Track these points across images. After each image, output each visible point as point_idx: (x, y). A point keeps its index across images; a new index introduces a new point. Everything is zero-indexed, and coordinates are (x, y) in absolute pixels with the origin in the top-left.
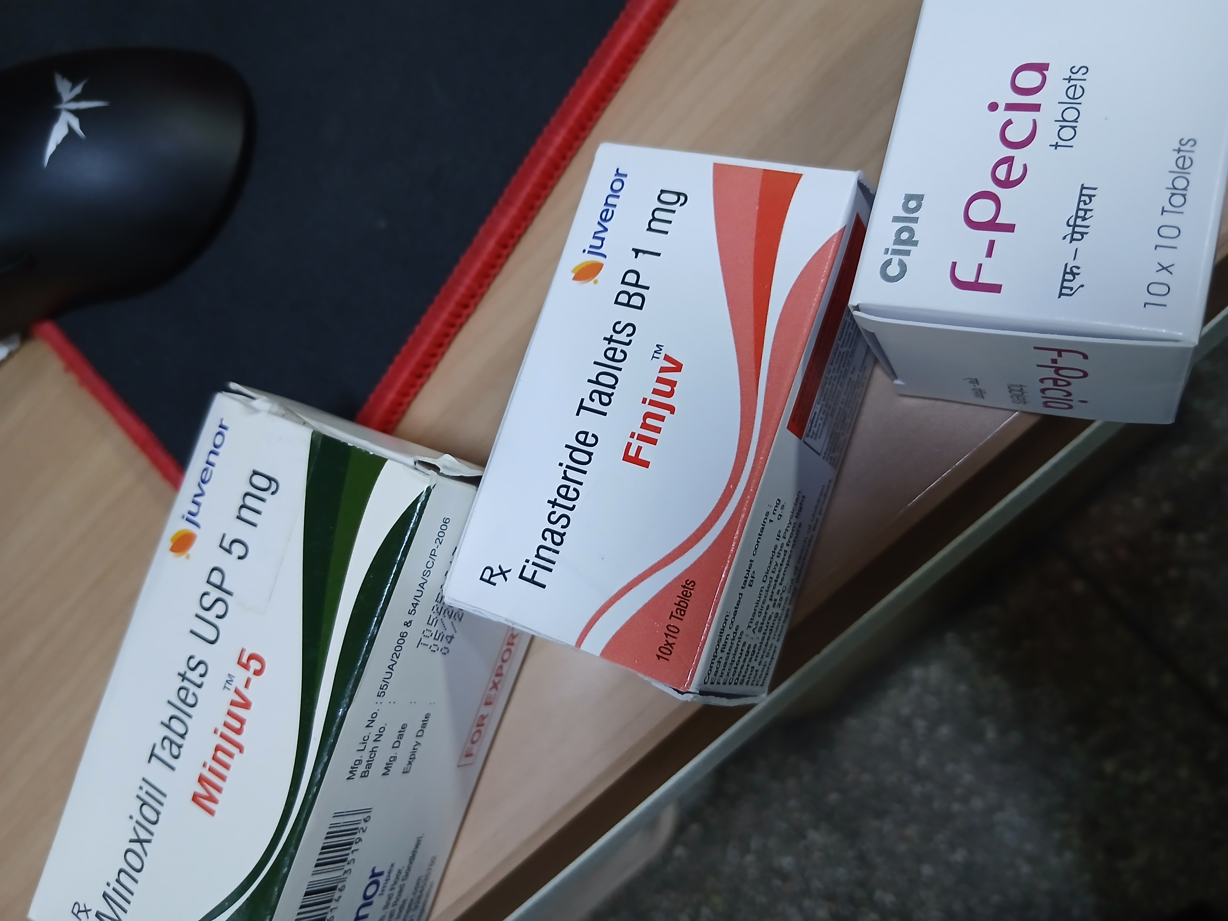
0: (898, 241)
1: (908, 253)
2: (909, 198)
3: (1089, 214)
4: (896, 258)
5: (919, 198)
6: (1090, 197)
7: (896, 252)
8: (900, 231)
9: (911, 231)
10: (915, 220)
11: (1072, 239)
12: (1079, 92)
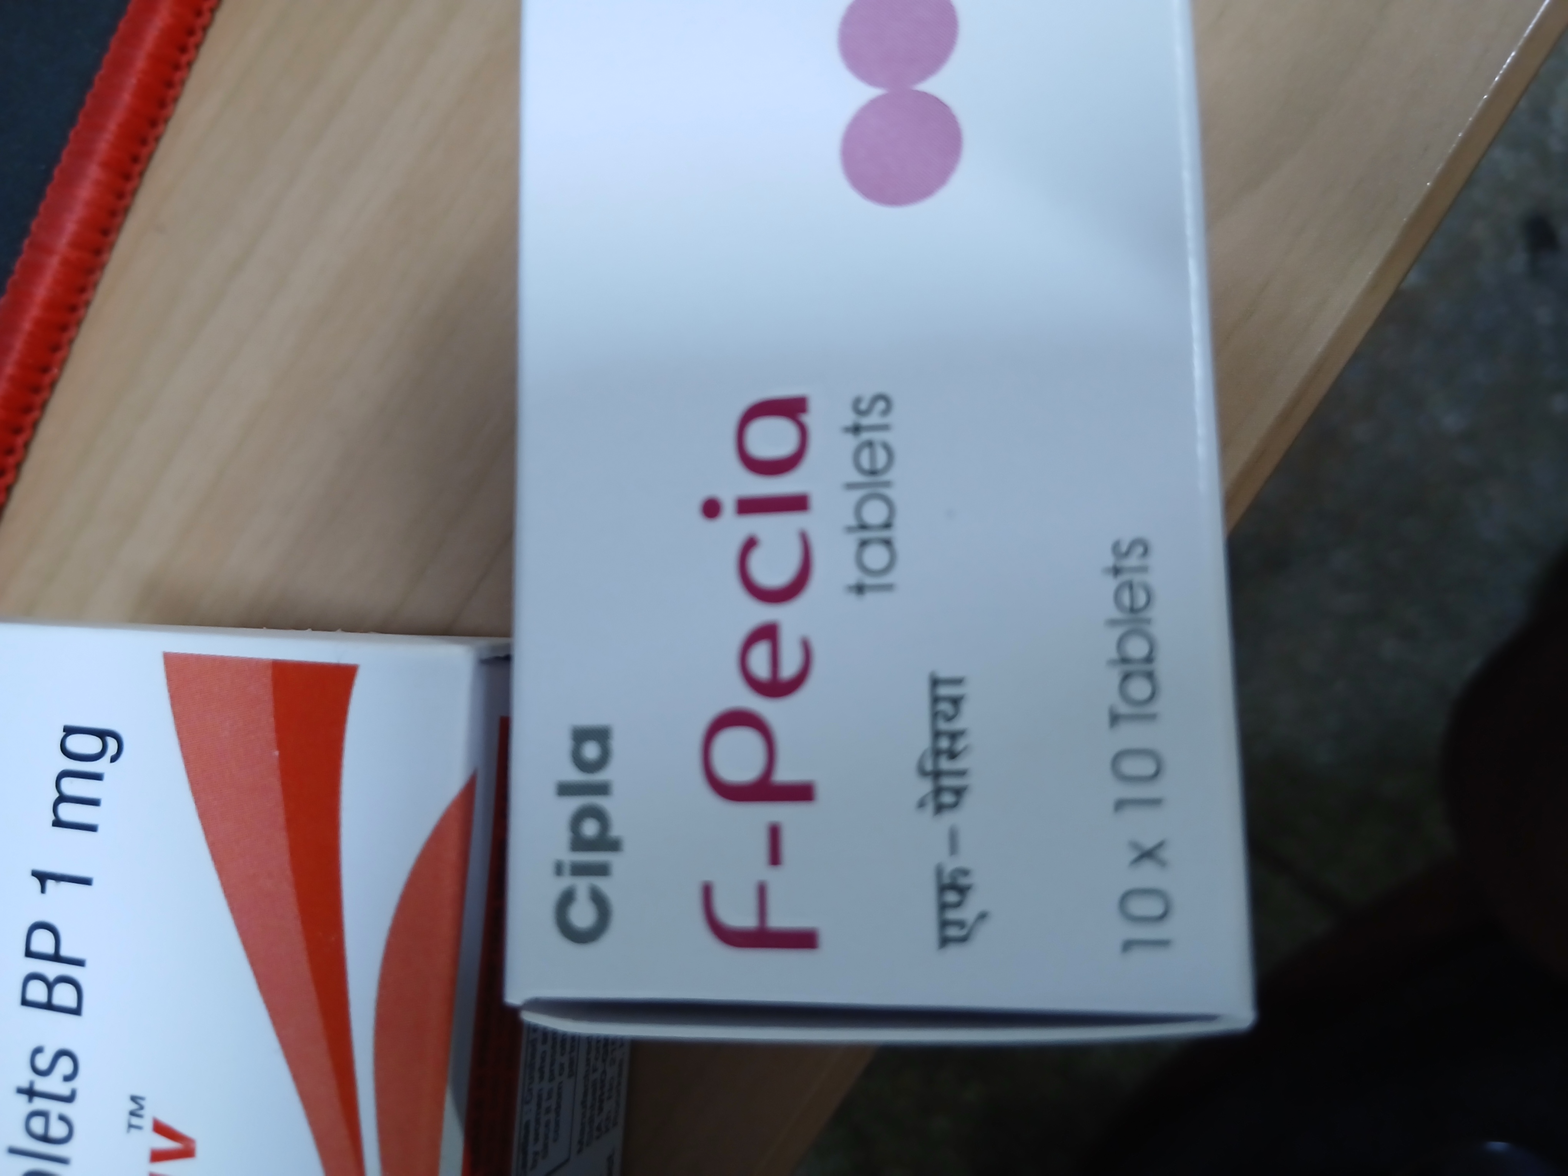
0: (579, 843)
1: (602, 870)
2: (581, 736)
3: (960, 745)
4: (582, 885)
5: (601, 735)
6: (956, 702)
7: (579, 870)
8: (577, 819)
9: (599, 815)
10: (603, 789)
11: (940, 808)
12: (881, 458)
